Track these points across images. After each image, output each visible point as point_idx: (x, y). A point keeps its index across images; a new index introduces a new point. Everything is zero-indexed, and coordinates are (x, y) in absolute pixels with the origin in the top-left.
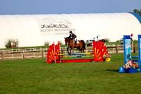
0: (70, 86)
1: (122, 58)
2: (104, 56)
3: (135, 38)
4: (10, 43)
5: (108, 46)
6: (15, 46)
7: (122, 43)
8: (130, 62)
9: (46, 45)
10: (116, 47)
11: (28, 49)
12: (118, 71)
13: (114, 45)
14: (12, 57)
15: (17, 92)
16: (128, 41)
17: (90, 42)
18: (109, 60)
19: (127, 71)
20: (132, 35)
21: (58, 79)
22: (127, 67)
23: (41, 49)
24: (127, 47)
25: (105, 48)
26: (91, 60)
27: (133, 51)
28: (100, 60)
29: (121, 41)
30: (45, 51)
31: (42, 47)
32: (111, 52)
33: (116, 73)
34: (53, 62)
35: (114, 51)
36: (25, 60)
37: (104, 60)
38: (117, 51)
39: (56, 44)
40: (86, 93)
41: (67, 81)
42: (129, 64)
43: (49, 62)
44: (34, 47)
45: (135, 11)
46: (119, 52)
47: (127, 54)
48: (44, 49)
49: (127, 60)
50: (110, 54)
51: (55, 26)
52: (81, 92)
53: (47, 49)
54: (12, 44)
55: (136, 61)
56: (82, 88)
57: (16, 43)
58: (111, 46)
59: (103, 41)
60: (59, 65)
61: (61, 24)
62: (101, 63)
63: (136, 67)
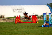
0: (24, 32)
1: (43, 22)
2: (36, 21)
3: (47, 14)
4: (1, 16)
5: (38, 17)
6: (3, 17)
7: (43, 16)
8: (46, 23)
9: (15, 17)
10: (40, 18)
11: (8, 18)
12: (41, 26)
13: (40, 17)
14: (2, 21)
15: (4, 34)
16: (45, 15)
17: (31, 16)
18: (38, 22)
19: (44, 26)
20: (46, 13)
21: (19, 29)
22: (45, 25)
23: (13, 18)
24: (44, 18)
25: (37, 18)
26: (31, 22)
27: (47, 19)
28: (35, 22)
29: (42, 15)
30: (14, 19)
31: (13, 17)
32: (39, 19)
33: (41, 27)
34: (17, 23)
35: (40, 19)
36: (7, 22)
37: (36, 22)
38: (41, 19)
39: (18, 16)
40: (29, 34)
41: (22, 30)
42: (45, 24)
43: (16, 23)
44: (10, 18)
45: (48, 4)
46: (42, 19)
47: (44, 20)
48: (14, 18)
49: (45, 22)
50: (38, 20)
51: (18, 10)
52: (27, 34)
53: (15, 18)
54: (2, 16)
55: (48, 23)
56: (28, 33)
57: (4, 16)
58: (39, 17)
59: (36, 15)
60: (19, 24)
61: (20, 9)
62: (35, 23)
63: (48, 25)
